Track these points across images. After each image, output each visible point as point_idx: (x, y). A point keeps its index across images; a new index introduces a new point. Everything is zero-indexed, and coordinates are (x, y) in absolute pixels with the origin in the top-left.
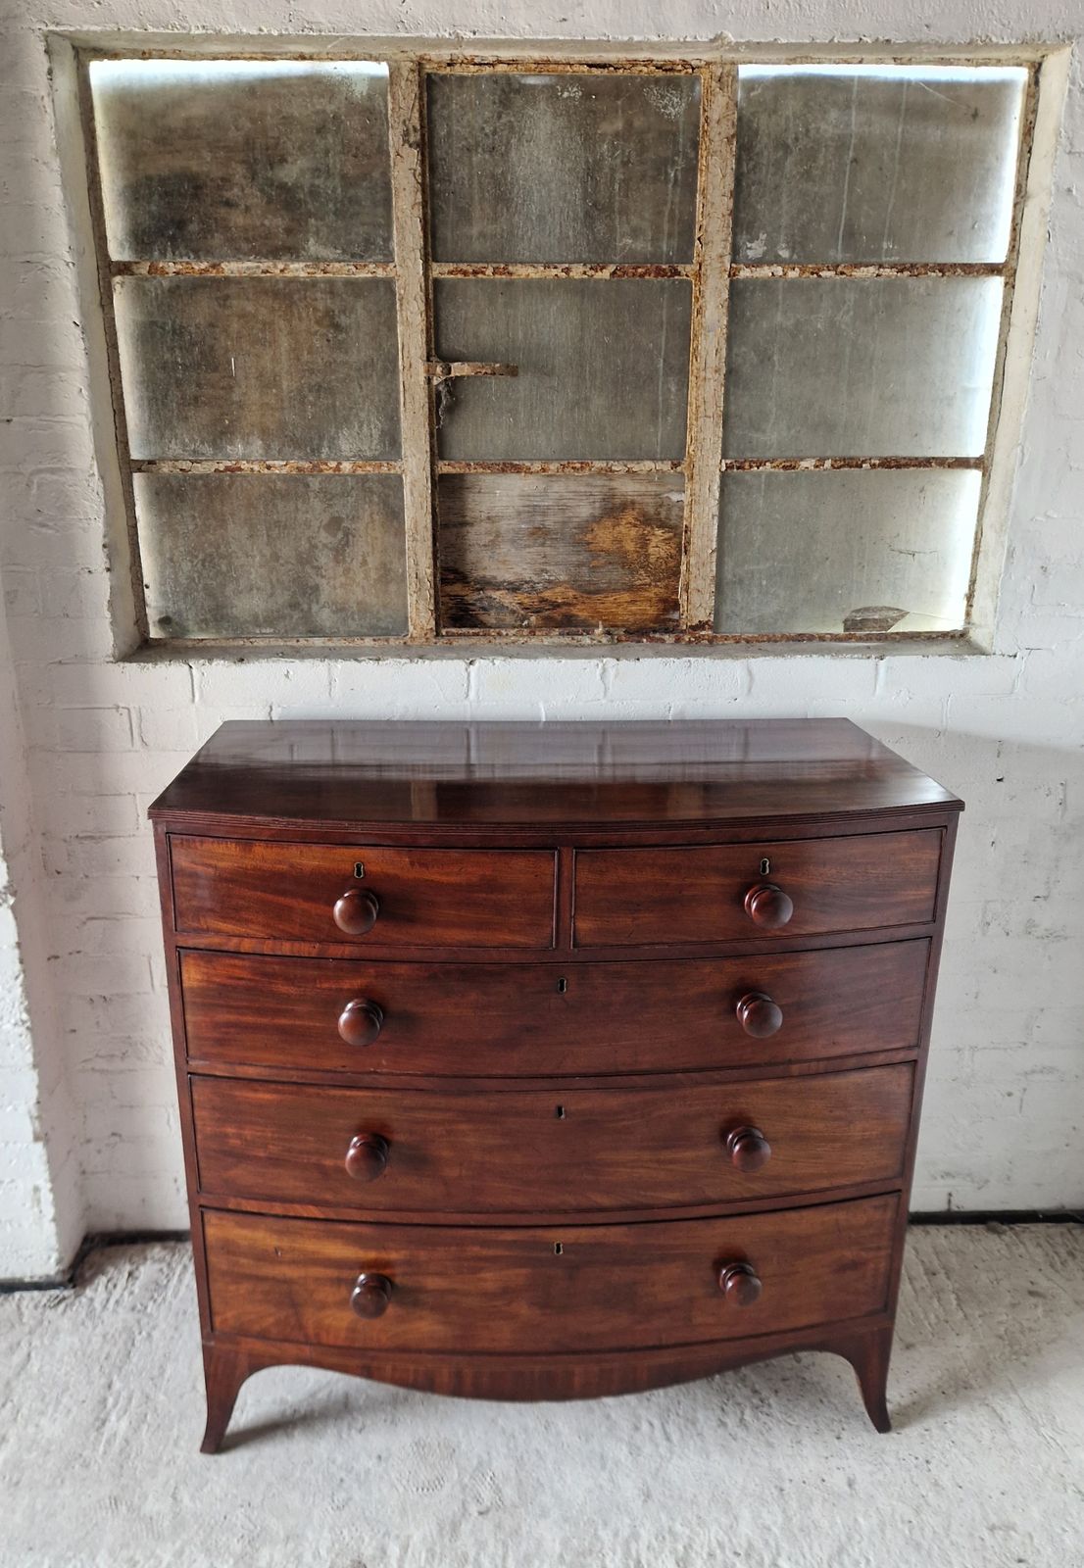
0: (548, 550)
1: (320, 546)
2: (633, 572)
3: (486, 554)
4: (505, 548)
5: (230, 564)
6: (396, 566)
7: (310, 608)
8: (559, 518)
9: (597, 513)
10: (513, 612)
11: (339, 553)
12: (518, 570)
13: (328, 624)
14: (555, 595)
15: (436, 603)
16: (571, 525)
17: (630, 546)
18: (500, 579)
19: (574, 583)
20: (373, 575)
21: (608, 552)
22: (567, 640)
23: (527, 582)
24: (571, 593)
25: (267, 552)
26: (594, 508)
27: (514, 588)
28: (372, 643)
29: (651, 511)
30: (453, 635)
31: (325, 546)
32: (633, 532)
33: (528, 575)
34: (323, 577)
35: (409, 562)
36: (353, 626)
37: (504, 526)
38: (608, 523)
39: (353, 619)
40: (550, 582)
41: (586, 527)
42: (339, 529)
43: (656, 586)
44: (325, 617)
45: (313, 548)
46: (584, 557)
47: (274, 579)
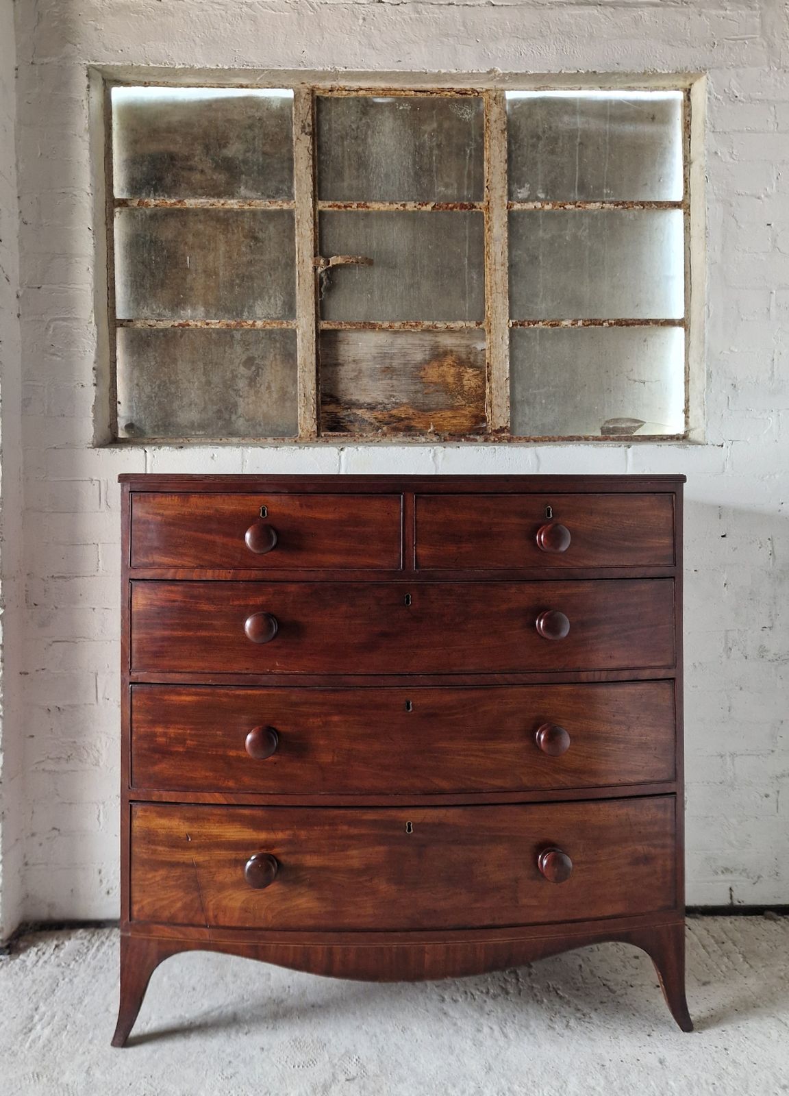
0: (395, 382)
1: (239, 376)
2: (453, 397)
3: (352, 385)
4: (365, 381)
5: (177, 388)
6: (290, 389)
7: (230, 418)
8: (402, 361)
9: (427, 357)
10: (371, 424)
11: (252, 381)
12: (374, 395)
13: (242, 428)
14: (400, 412)
15: (318, 414)
16: (410, 366)
17: (450, 380)
18: (362, 401)
19: (413, 404)
20: (275, 396)
21: (435, 384)
22: (409, 439)
23: (380, 404)
24: (411, 411)
25: (203, 380)
26: (425, 355)
27: (371, 407)
28: (273, 441)
29: (464, 356)
30: (329, 436)
31: (243, 376)
32: (452, 370)
33: (381, 399)
34: (240, 396)
35: (300, 386)
36: (260, 430)
37: (364, 366)
38: (435, 364)
39: (260, 425)
40: (396, 403)
41: (420, 367)
42: (252, 365)
43: (470, 406)
44: (240, 424)
45: (234, 377)
46: (419, 387)
47: (207, 398)
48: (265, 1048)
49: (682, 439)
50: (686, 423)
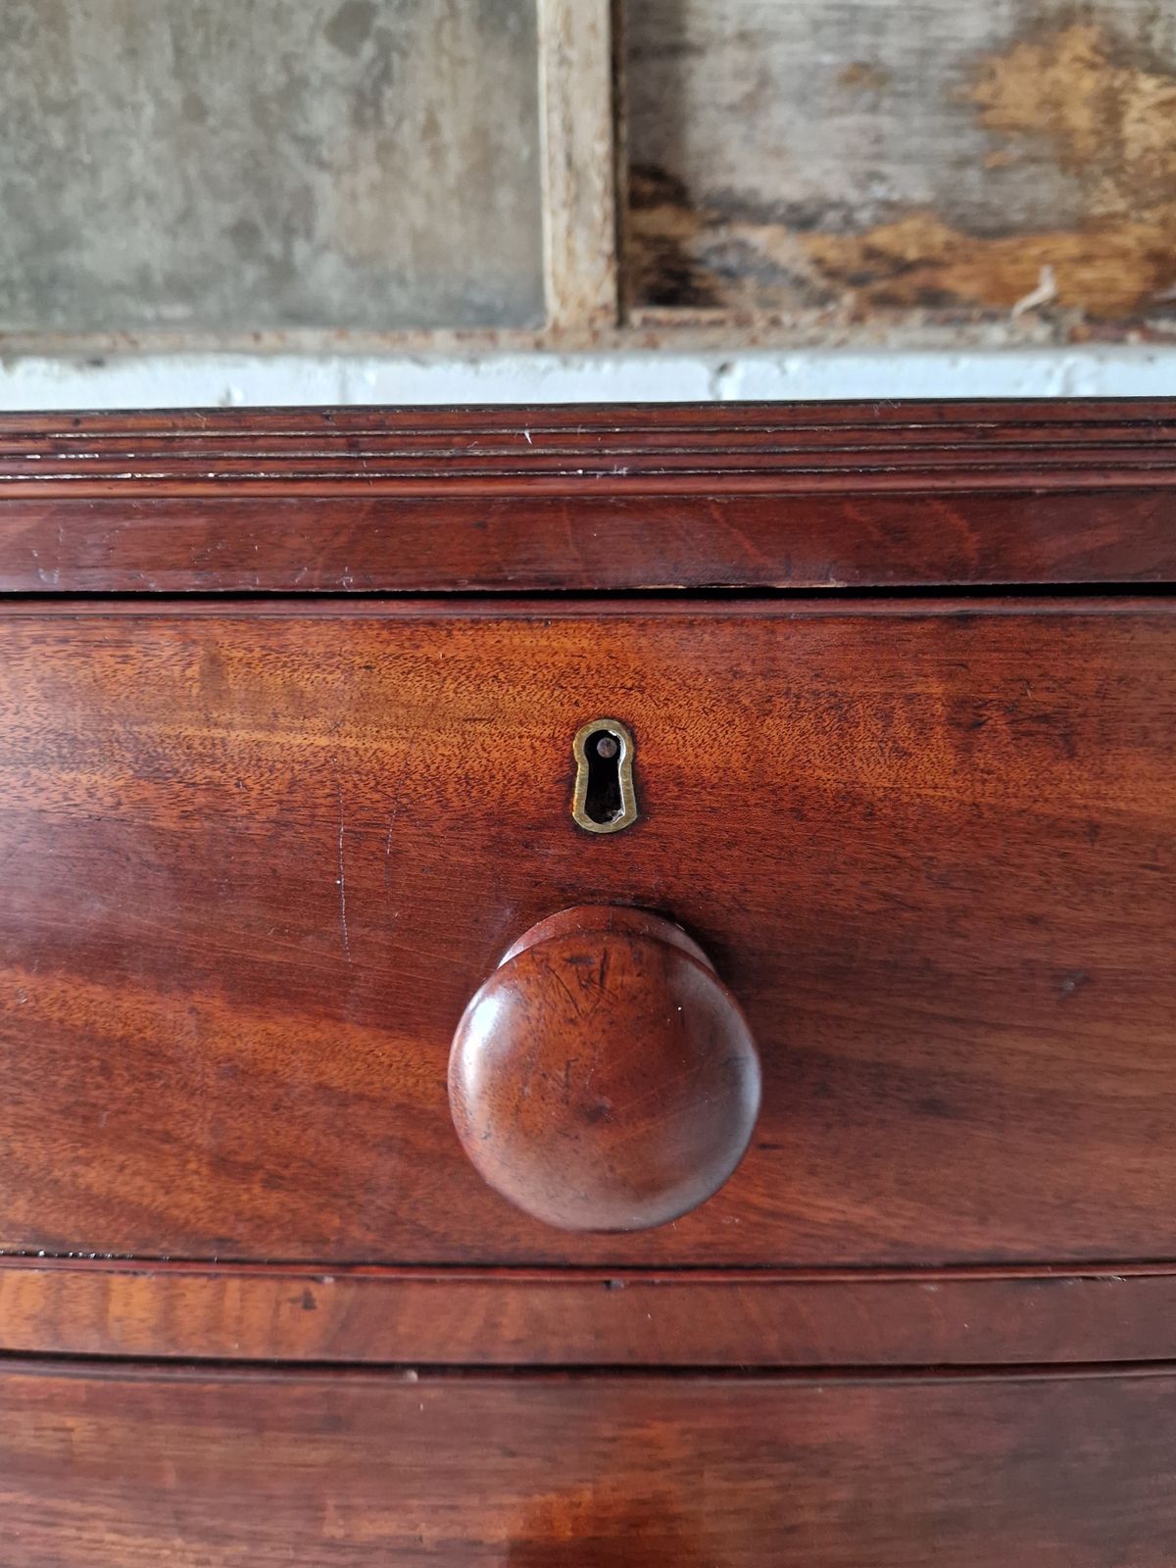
0: (885, 122)
1: (315, 80)
2: (1085, 182)
3: (732, 132)
4: (781, 114)
5: (73, 129)
6: (512, 136)
7: (289, 252)
8: (913, 40)
9: (1005, 30)
10: (800, 282)
12: (812, 172)
13: (335, 295)
14: (905, 239)
15: (619, 239)
16: (942, 60)
17: (1080, 118)
18: (767, 195)
19: (946, 209)
20: (455, 163)
21: (1026, 130)
22: (946, 335)
23: (834, 206)
24: (940, 235)
25: (174, 95)
26: (996, 18)
27: (802, 220)
29: (1130, 29)
30: (659, 324)
31: (328, 80)
32: (1089, 83)
33: (835, 186)
34: (322, 165)
35: (549, 122)
36: (402, 299)
37: (779, 56)
38: (1029, 56)
39: (402, 282)
40: (888, 205)
41: (977, 66)
42: (364, 34)
43: (1141, 221)
44: (327, 275)
45: (295, 88)
46: (970, 141)
47: (193, 171)
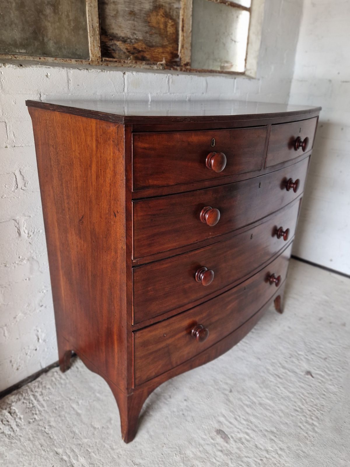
0: (135, 23)
2: (163, 38)
3: (113, 21)
4: (120, 19)
6: (82, 19)
7: (43, 40)
8: (139, 7)
9: (151, 8)
10: (125, 53)
11: (55, 8)
12: (125, 31)
13: (53, 50)
14: (140, 46)
15: (101, 43)
16: (143, 12)
17: (162, 26)
18: (119, 35)
19: (144, 41)
20: (72, 24)
21: (155, 28)
22: (148, 67)
23: (129, 38)
24: (144, 46)
26: (150, 5)
27: (124, 40)
28: (75, 62)
29: (168, 10)
32: (163, 20)
33: (129, 35)
34: (48, 21)
36: (65, 52)
37: (119, 7)
38: (155, 13)
39: (64, 48)
40: (136, 39)
41: (148, 14)
43: (170, 46)
44: (51, 46)
46: (147, 29)
48: (186, 398)
49: (243, 74)
50: (245, 66)
